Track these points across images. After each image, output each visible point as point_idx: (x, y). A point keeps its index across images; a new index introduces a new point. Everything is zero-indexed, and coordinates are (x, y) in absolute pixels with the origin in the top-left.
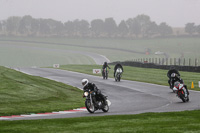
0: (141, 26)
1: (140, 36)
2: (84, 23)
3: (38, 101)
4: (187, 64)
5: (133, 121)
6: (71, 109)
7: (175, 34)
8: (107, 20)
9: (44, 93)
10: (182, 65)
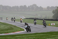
0: (34, 7)
1: (34, 10)
2: (18, 7)
3: (5, 30)
4: (48, 18)
5: (32, 35)
6: (14, 32)
7: (44, 10)
8: (24, 6)
9: (6, 27)
10: (46, 19)
